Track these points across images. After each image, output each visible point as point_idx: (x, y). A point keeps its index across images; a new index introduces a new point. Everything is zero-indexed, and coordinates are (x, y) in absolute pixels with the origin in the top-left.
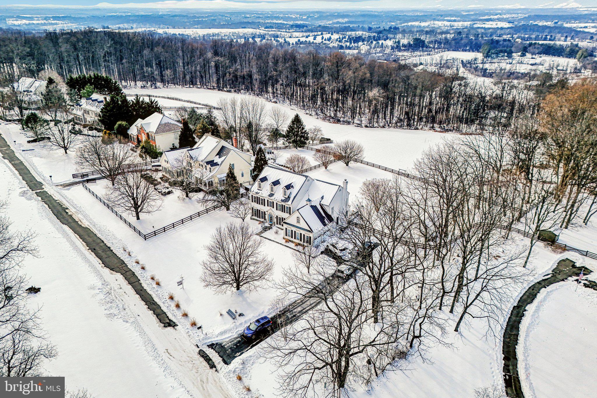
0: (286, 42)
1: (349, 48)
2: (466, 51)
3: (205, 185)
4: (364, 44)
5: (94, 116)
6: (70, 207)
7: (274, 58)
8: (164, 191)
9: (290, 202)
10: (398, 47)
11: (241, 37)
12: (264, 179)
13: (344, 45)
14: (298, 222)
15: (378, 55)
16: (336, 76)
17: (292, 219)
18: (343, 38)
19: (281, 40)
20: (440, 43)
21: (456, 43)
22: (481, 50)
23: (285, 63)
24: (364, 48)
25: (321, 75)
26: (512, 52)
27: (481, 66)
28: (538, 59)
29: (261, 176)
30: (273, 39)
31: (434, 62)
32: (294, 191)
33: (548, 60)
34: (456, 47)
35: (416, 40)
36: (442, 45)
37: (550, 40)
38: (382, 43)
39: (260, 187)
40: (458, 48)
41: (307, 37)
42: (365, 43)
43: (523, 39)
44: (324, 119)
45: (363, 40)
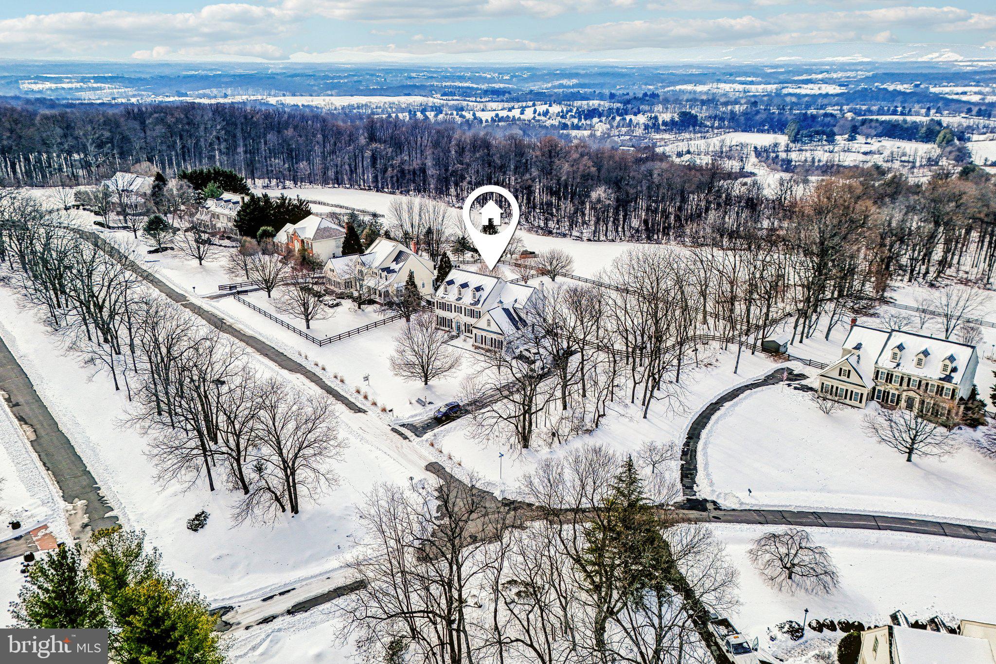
0: (475, 118)
1: (578, 128)
2: (763, 131)
3: (380, 295)
4: (601, 121)
5: (226, 221)
6: (225, 317)
7: (458, 145)
8: (331, 303)
9: (479, 306)
10: (654, 126)
11: (403, 110)
12: (451, 282)
13: (569, 123)
14: (489, 325)
15: (622, 138)
16: (547, 171)
17: (482, 323)
18: (567, 112)
19: (469, 116)
20: (722, 119)
21: (747, 119)
22: (786, 131)
23: (474, 152)
24: (600, 127)
25: (527, 170)
26: (834, 134)
27: (783, 155)
28: (875, 144)
29: (448, 278)
30: (455, 113)
31: (710, 149)
32: (484, 294)
33: (890, 145)
34: (746, 125)
35: (683, 114)
36: (726, 123)
37: (902, 114)
38: (631, 120)
39: (446, 291)
40: (750, 127)
41: (510, 110)
42: (604, 119)
43: (858, 113)
44: (529, 230)
45: (600, 115)
